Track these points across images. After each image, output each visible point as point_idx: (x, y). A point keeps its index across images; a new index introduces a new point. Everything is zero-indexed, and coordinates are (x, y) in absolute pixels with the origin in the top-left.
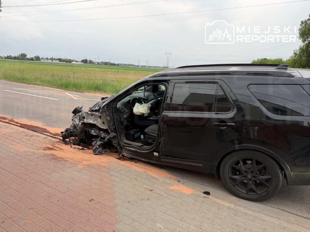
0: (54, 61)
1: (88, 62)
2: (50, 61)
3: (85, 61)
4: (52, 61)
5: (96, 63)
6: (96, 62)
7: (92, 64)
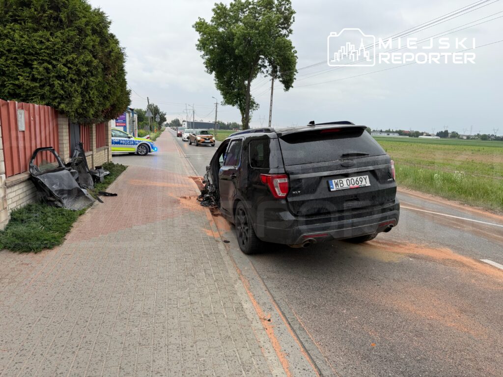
0: (391, 135)
1: (449, 135)
2: (385, 135)
3: (443, 135)
4: (388, 134)
5: (465, 138)
6: (464, 136)
7: (457, 138)
